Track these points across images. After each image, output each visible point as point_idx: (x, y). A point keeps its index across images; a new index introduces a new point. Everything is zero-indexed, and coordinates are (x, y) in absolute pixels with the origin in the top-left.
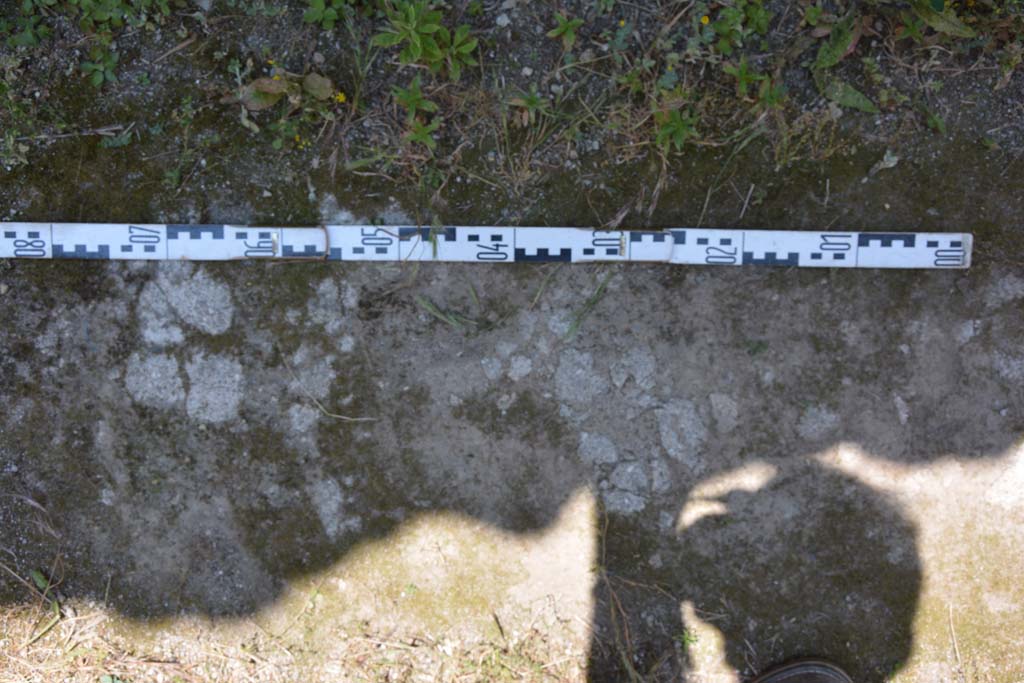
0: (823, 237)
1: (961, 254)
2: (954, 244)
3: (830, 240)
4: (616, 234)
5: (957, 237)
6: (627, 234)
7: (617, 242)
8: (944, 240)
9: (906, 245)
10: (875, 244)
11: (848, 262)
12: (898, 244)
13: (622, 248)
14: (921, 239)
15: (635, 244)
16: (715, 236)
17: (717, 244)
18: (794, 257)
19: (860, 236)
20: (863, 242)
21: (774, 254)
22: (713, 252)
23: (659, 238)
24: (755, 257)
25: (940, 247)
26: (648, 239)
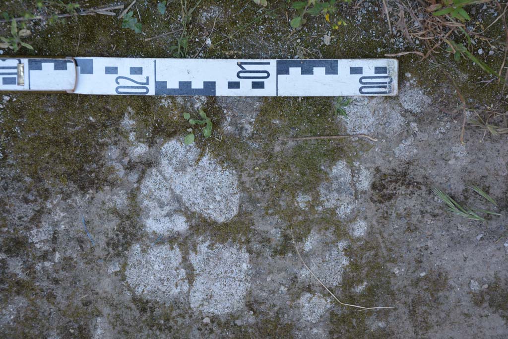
0: (240, 65)
1: (387, 80)
2: (378, 70)
3: (248, 67)
4: (13, 62)
5: (381, 63)
6: (25, 61)
7: (15, 71)
8: (368, 66)
9: (327, 73)
10: (295, 71)
11: (269, 91)
12: (319, 71)
13: (19, 76)
14: (344, 65)
15: (34, 73)
16: (124, 64)
17: (127, 73)
18: (210, 86)
19: (278, 63)
20: (283, 70)
21: (189, 84)
22: (123, 82)
23: (60, 67)
24: (169, 86)
25: (364, 75)
26: (48, 67)
